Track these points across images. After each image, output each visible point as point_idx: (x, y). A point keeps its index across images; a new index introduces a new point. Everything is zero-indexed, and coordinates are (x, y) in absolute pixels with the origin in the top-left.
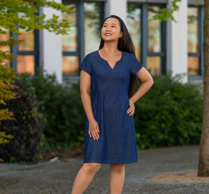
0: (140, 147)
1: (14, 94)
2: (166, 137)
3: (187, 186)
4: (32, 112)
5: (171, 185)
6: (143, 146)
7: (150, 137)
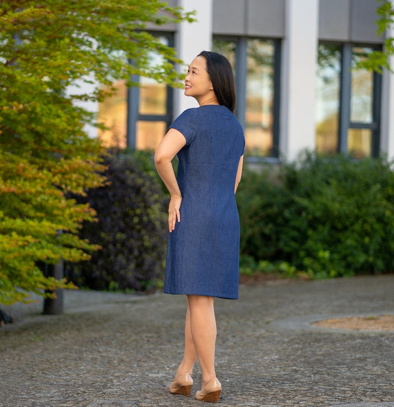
0: (329, 273)
1: (102, 179)
2: (371, 259)
3: (369, 337)
4: (149, 211)
5: (344, 335)
6: (333, 273)
7: (344, 258)
